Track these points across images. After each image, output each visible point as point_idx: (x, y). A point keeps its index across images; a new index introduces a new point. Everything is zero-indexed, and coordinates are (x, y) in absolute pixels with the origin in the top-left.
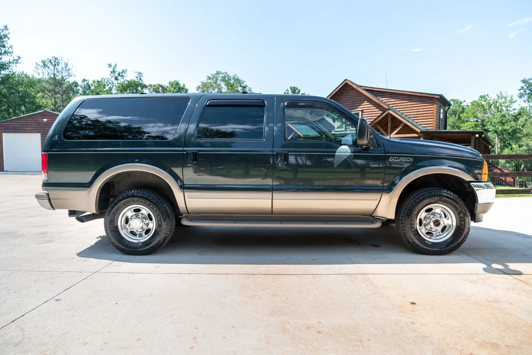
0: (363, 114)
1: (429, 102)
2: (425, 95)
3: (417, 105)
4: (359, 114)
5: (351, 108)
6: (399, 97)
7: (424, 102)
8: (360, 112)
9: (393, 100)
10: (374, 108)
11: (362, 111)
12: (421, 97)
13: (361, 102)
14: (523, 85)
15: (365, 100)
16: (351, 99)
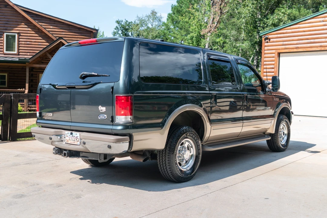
0: (20, 37)
1: (87, 35)
2: (83, 28)
3: (76, 36)
4: (15, 36)
5: (4, 28)
6: (58, 25)
7: (83, 34)
8: (16, 35)
9: (51, 27)
10: (33, 32)
11: (18, 33)
12: (79, 29)
13: (17, 23)
14: (117, 25)
15: (22, 22)
16: (4, 18)
